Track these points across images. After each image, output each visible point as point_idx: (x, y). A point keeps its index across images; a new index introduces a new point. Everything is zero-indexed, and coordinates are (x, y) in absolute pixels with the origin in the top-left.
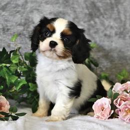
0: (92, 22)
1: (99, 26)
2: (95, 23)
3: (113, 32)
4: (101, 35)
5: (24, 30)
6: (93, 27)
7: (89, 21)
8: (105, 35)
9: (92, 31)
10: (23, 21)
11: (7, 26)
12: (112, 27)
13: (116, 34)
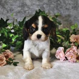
0: (59, 2)
1: (63, 4)
2: (61, 2)
3: (71, 7)
4: (64, 9)
5: (21, 9)
6: (59, 5)
7: (57, 1)
8: (66, 9)
9: (59, 7)
10: (21, 4)
11: (12, 8)
12: (70, 4)
13: (72, 8)
